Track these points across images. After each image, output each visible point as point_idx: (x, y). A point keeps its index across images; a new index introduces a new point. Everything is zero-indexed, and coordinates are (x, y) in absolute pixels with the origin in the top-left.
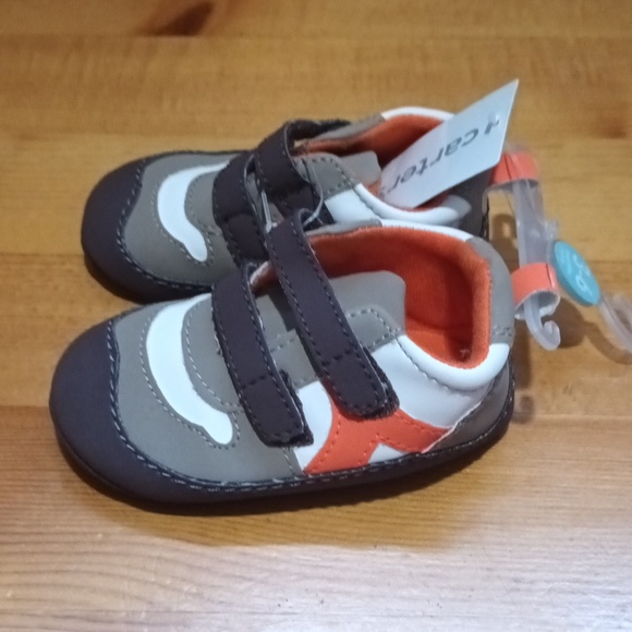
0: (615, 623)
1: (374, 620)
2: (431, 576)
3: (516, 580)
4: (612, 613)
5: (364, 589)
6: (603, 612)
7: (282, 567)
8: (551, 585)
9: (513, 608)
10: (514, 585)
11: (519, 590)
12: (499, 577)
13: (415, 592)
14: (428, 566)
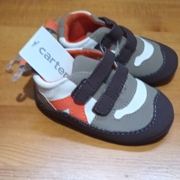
0: (147, 173)
1: (73, 170)
2: (92, 157)
3: (117, 159)
4: (146, 170)
5: (71, 161)
6: (143, 169)
7: (46, 153)
8: (128, 161)
9: (116, 167)
10: (117, 160)
11: (118, 162)
12: (112, 158)
13: (87, 162)
14: (91, 154)
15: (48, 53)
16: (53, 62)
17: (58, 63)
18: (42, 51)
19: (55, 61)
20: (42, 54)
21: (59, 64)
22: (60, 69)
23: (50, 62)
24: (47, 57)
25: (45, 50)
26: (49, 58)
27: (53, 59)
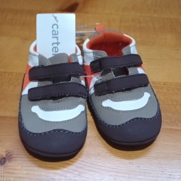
2: (146, 173)
5: (127, 176)
7: (103, 168)
8: (180, 177)
12: (165, 174)
13: (141, 177)
14: (145, 170)
15: (58, 31)
16: (56, 39)
17: (58, 43)
18: (55, 27)
19: (58, 40)
20: (53, 28)
21: (59, 45)
22: (55, 47)
23: (53, 37)
24: (54, 33)
25: (57, 28)
26: (55, 34)
27: (57, 38)
